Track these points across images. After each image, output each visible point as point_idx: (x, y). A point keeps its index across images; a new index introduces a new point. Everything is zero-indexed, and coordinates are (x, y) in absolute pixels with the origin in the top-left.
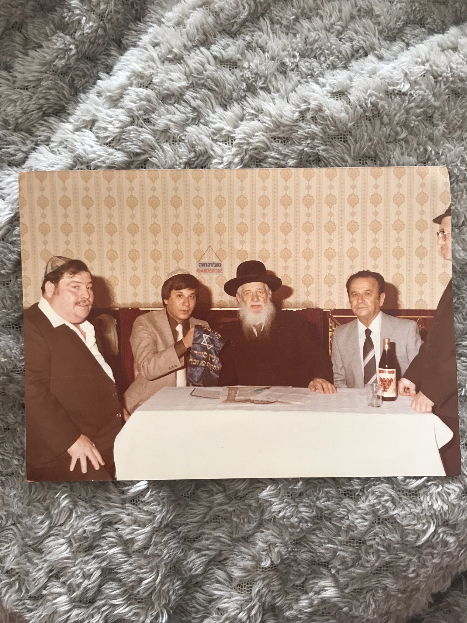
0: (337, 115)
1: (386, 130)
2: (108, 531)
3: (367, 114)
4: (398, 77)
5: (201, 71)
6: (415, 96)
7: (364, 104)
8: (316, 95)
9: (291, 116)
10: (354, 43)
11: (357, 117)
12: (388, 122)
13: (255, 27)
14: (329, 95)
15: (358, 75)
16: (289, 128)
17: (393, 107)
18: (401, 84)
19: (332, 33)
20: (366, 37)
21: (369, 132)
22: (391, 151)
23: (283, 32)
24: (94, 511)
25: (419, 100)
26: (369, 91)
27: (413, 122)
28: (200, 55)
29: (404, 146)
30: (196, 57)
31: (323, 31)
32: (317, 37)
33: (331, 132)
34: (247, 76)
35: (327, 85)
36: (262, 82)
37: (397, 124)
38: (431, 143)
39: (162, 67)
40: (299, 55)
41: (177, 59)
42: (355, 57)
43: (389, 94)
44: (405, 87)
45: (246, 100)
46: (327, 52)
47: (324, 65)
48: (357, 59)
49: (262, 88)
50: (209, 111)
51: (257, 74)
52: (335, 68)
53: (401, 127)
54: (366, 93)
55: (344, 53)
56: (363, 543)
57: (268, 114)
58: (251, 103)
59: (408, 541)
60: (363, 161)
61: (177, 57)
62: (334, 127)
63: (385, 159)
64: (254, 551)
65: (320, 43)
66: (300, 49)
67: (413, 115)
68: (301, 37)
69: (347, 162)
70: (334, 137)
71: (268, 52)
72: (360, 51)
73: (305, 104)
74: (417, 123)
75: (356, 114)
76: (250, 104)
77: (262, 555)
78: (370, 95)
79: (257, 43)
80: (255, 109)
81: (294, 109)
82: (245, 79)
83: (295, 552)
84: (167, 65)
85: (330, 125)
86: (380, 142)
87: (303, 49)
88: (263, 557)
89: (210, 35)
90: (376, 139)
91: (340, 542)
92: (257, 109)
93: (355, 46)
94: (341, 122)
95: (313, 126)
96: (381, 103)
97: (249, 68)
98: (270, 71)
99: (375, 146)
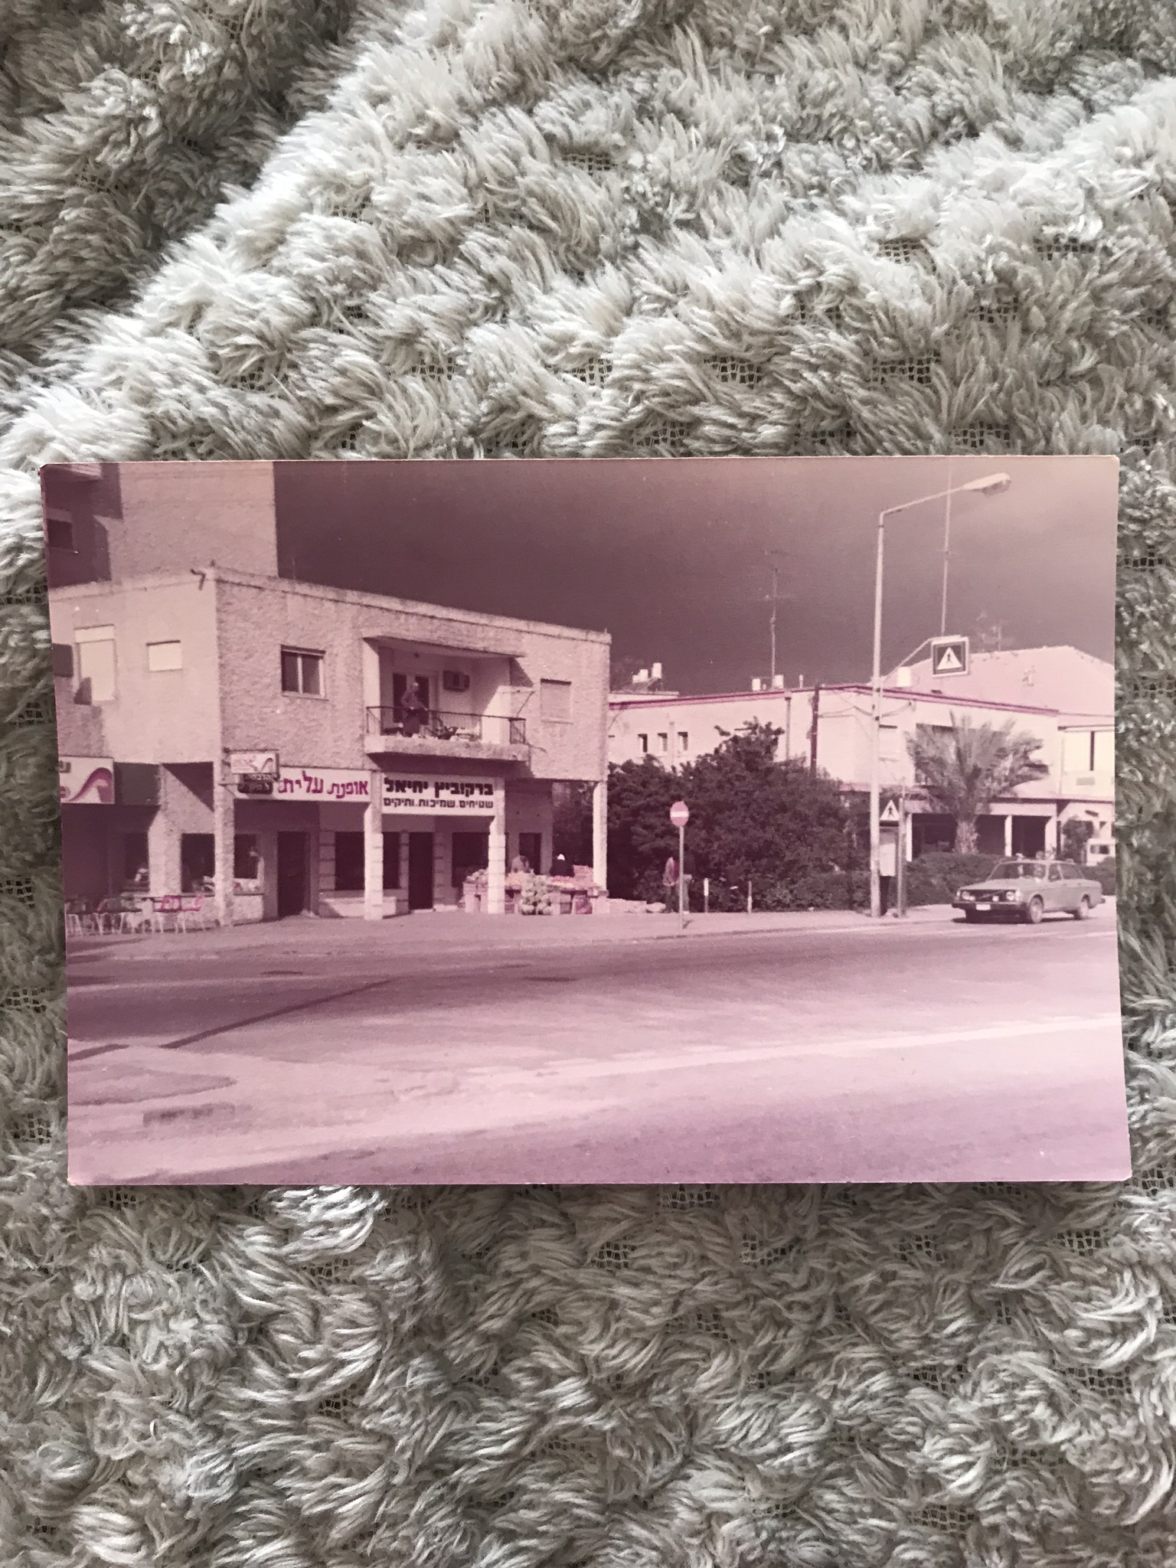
0: (900, 304)
1: (1039, 347)
2: (252, 1497)
3: (984, 303)
4: (1067, 200)
5: (508, 174)
6: (1118, 253)
7: (976, 275)
8: (840, 247)
9: (771, 308)
10: (936, 98)
11: (958, 309)
12: (1044, 324)
13: (659, 53)
14: (876, 246)
15: (954, 191)
16: (766, 338)
17: (1057, 283)
18: (1077, 221)
19: (874, 73)
20: (972, 83)
21: (991, 353)
22: (1053, 409)
23: (737, 71)
24: (213, 1442)
25: (1130, 262)
26: (989, 239)
27: (1114, 324)
28: (508, 129)
29: (1089, 394)
30: (496, 135)
31: (850, 67)
32: (833, 84)
33: (883, 353)
34: (640, 189)
35: (870, 219)
36: (683, 206)
37: (1070, 330)
38: (1165, 387)
39: (398, 159)
40: (786, 133)
41: (440, 140)
42: (942, 139)
43: (1046, 248)
44: (1090, 229)
45: (638, 257)
46: (859, 123)
47: (856, 161)
48: (947, 143)
49: (682, 224)
50: (535, 287)
51: (667, 185)
52: (885, 168)
53: (1078, 338)
54: (980, 242)
55: (910, 125)
56: (971, 1517)
57: (704, 300)
58: (654, 265)
59: (1099, 1515)
60: (973, 435)
61: (441, 134)
62: (893, 336)
63: (1035, 431)
64: (664, 1536)
65: (839, 101)
66: (787, 118)
67: (1113, 305)
68: (787, 85)
69: (931, 438)
70: (891, 367)
71: (697, 126)
72: (955, 121)
73: (808, 273)
74: (1125, 328)
75: (953, 301)
76: (651, 270)
77: (689, 1545)
78: (992, 250)
79: (665, 101)
80: (664, 283)
81: (778, 286)
82: (633, 199)
83: (781, 1540)
84: (415, 157)
85: (879, 332)
86: (1022, 382)
87: (795, 116)
88: (692, 1553)
89: (533, 71)
90: (1011, 375)
91: (907, 1513)
92: (670, 283)
93: (941, 108)
94: (910, 324)
95: (833, 335)
96: (1024, 271)
97: (644, 169)
98: (703, 177)
99: (1009, 394)
